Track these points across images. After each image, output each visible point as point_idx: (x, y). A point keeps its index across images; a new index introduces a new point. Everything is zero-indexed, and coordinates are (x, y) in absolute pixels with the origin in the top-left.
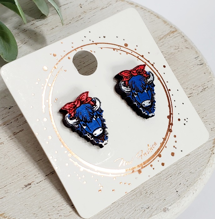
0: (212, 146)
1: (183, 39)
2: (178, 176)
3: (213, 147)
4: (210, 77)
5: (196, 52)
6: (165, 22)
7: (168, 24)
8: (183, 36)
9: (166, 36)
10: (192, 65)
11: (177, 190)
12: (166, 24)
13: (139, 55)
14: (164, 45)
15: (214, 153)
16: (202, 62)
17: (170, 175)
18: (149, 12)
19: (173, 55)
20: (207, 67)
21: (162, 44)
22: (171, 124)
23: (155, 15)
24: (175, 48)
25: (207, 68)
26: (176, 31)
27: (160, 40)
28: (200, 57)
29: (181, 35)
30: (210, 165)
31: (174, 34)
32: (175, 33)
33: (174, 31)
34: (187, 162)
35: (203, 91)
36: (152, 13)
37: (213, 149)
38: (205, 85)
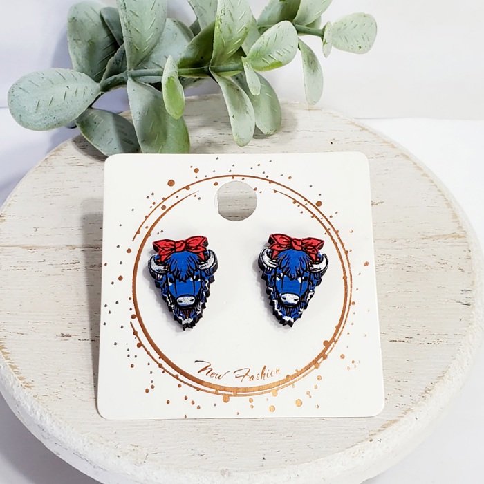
0: (378, 429)
1: (465, 254)
2: (284, 439)
3: (379, 431)
4: (465, 329)
5: (473, 282)
6: (455, 216)
7: (458, 221)
8: (470, 251)
9: (438, 237)
10: (447, 299)
11: (265, 457)
12: (454, 220)
13: (332, 227)
14: (423, 248)
15: (371, 441)
16: (470, 301)
17: (273, 432)
18: (440, 191)
19: (427, 269)
20: (473, 312)
21: (422, 245)
22: (323, 355)
23: (447, 200)
24: (440, 261)
25: (472, 314)
26: (464, 237)
27: (423, 239)
28: (474, 293)
29: (468, 246)
30: (350, 452)
31: (455, 241)
32: (458, 240)
33: (460, 235)
34: (316, 428)
35: (433, 343)
36: (443, 195)
37: (375, 434)
38: (445, 336)
